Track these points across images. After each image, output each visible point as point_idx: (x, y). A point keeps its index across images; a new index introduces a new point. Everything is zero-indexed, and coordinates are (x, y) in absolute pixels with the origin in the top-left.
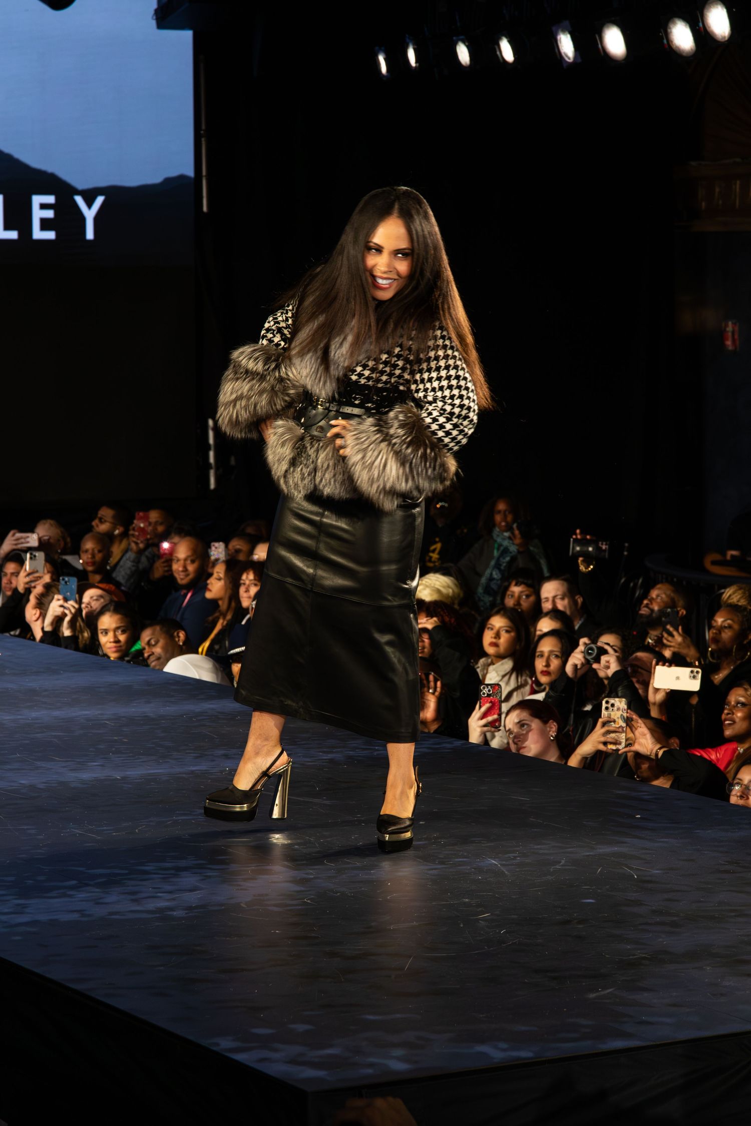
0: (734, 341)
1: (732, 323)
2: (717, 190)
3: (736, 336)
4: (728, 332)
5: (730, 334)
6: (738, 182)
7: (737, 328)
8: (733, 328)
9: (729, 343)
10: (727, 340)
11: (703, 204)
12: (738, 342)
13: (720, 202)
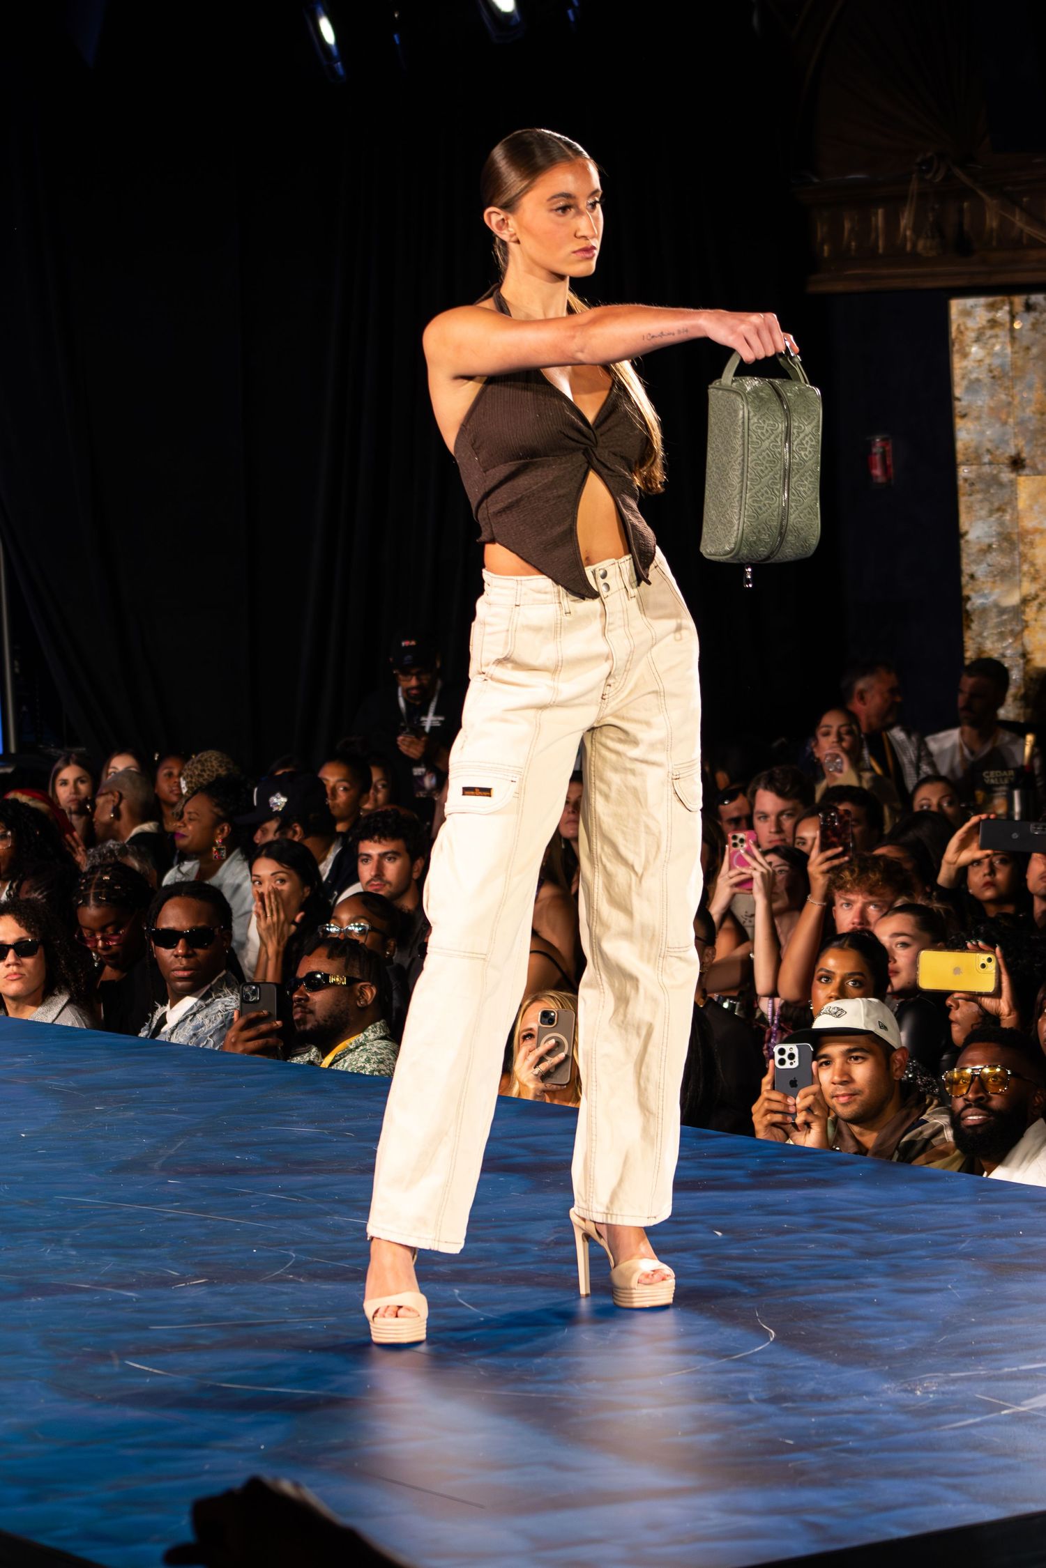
0: (886, 469)
1: (883, 440)
2: (847, 225)
3: (889, 462)
4: (875, 454)
5: (878, 457)
6: (880, 212)
7: (889, 448)
8: (883, 447)
9: (877, 472)
10: (876, 468)
11: (826, 248)
12: (892, 470)
13: (853, 244)
